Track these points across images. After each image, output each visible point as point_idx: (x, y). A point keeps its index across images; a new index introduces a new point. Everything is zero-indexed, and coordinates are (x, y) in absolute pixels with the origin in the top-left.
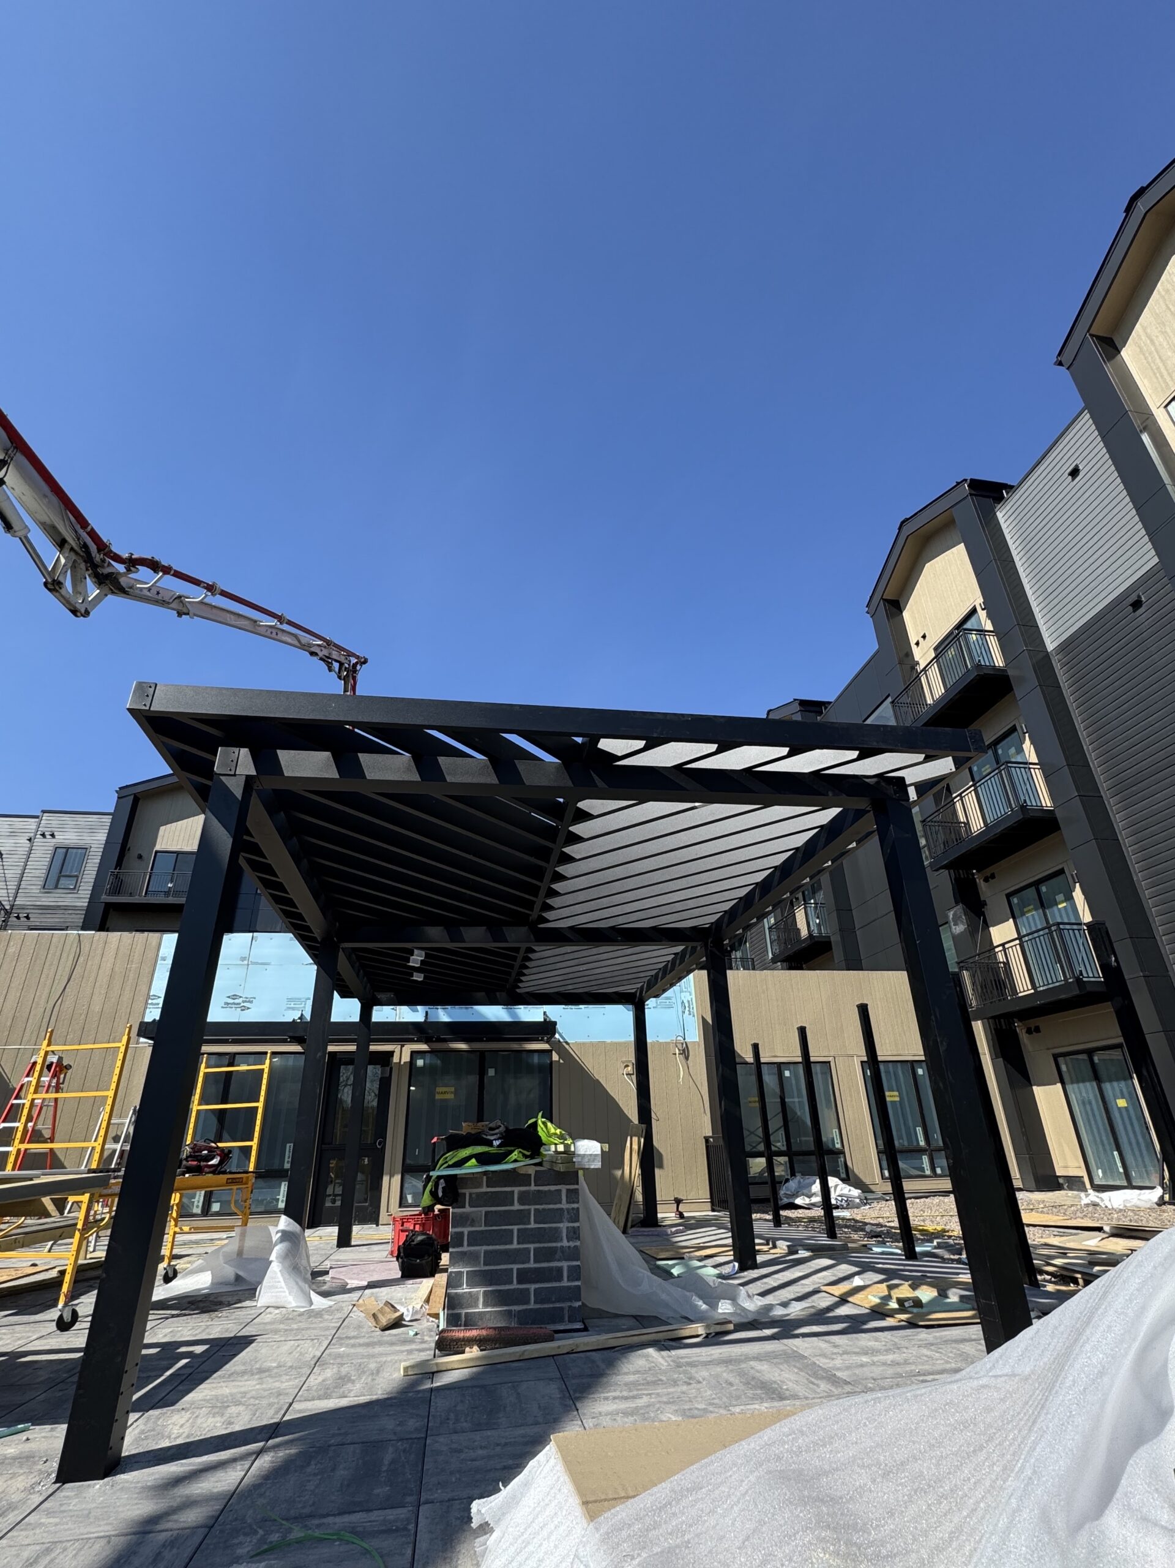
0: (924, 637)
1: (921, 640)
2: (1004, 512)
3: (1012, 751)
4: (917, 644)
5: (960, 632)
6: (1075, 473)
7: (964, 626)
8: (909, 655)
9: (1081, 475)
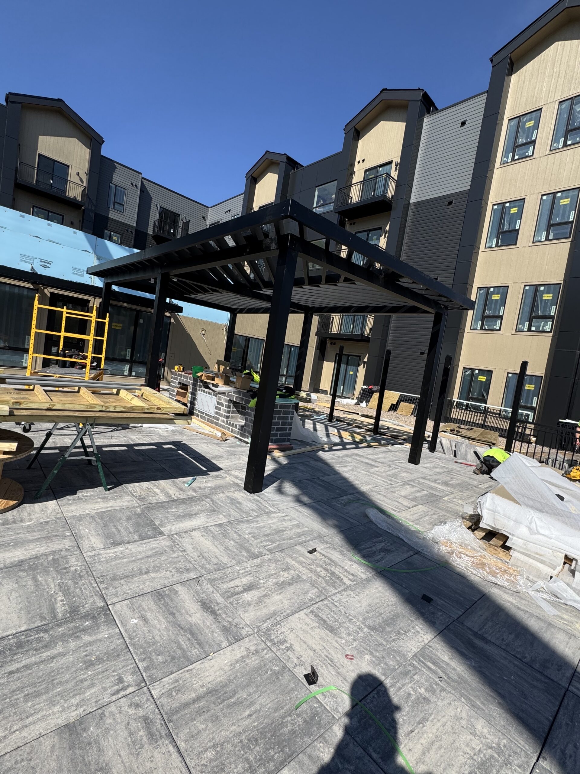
0: (363, 161)
1: (361, 162)
2: (428, 120)
3: (375, 237)
4: (359, 162)
5: (381, 169)
6: (463, 124)
7: (383, 168)
8: (352, 165)
9: (465, 126)
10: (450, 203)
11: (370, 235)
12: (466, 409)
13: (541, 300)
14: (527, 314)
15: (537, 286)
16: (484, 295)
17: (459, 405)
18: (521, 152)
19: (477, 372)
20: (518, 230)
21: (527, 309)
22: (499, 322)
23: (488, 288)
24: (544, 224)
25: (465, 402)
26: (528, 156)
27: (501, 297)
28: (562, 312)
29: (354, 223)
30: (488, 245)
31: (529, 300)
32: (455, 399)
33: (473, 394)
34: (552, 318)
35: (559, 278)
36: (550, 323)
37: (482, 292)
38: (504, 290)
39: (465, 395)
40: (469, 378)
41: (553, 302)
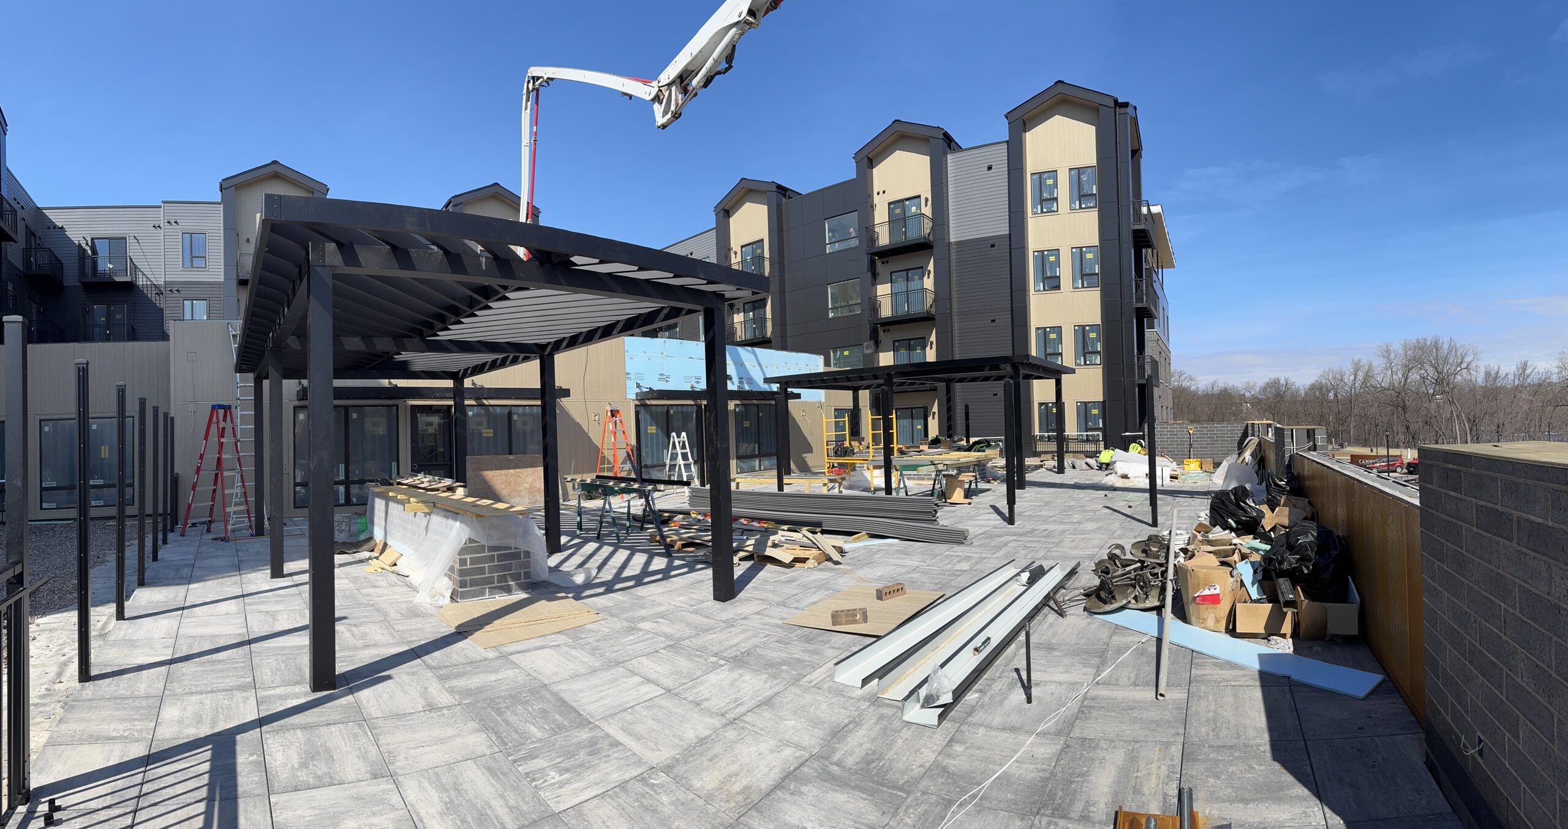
0: (884, 192)
1: (881, 193)
2: (952, 158)
3: (916, 277)
4: (878, 194)
5: (907, 203)
6: (990, 168)
7: (910, 201)
8: (871, 196)
9: (992, 171)
10: (993, 246)
11: (910, 275)
12: (1049, 441)
13: (1089, 338)
14: (1081, 350)
15: (1084, 327)
16: (1042, 335)
17: (1042, 437)
18: (1049, 206)
19: (1050, 405)
20: (1059, 277)
21: (1080, 346)
22: (1060, 358)
23: (1045, 328)
24: (1078, 275)
25: (1046, 434)
26: (1054, 211)
27: (1057, 336)
28: (1106, 346)
29: (887, 262)
30: (1036, 289)
31: (1080, 339)
32: (1037, 433)
33: (1051, 426)
34: (1099, 352)
35: (1097, 320)
36: (1099, 357)
37: (1040, 331)
38: (1058, 330)
39: (1044, 428)
40: (1045, 411)
41: (1098, 339)
